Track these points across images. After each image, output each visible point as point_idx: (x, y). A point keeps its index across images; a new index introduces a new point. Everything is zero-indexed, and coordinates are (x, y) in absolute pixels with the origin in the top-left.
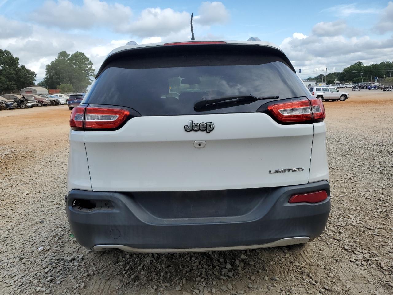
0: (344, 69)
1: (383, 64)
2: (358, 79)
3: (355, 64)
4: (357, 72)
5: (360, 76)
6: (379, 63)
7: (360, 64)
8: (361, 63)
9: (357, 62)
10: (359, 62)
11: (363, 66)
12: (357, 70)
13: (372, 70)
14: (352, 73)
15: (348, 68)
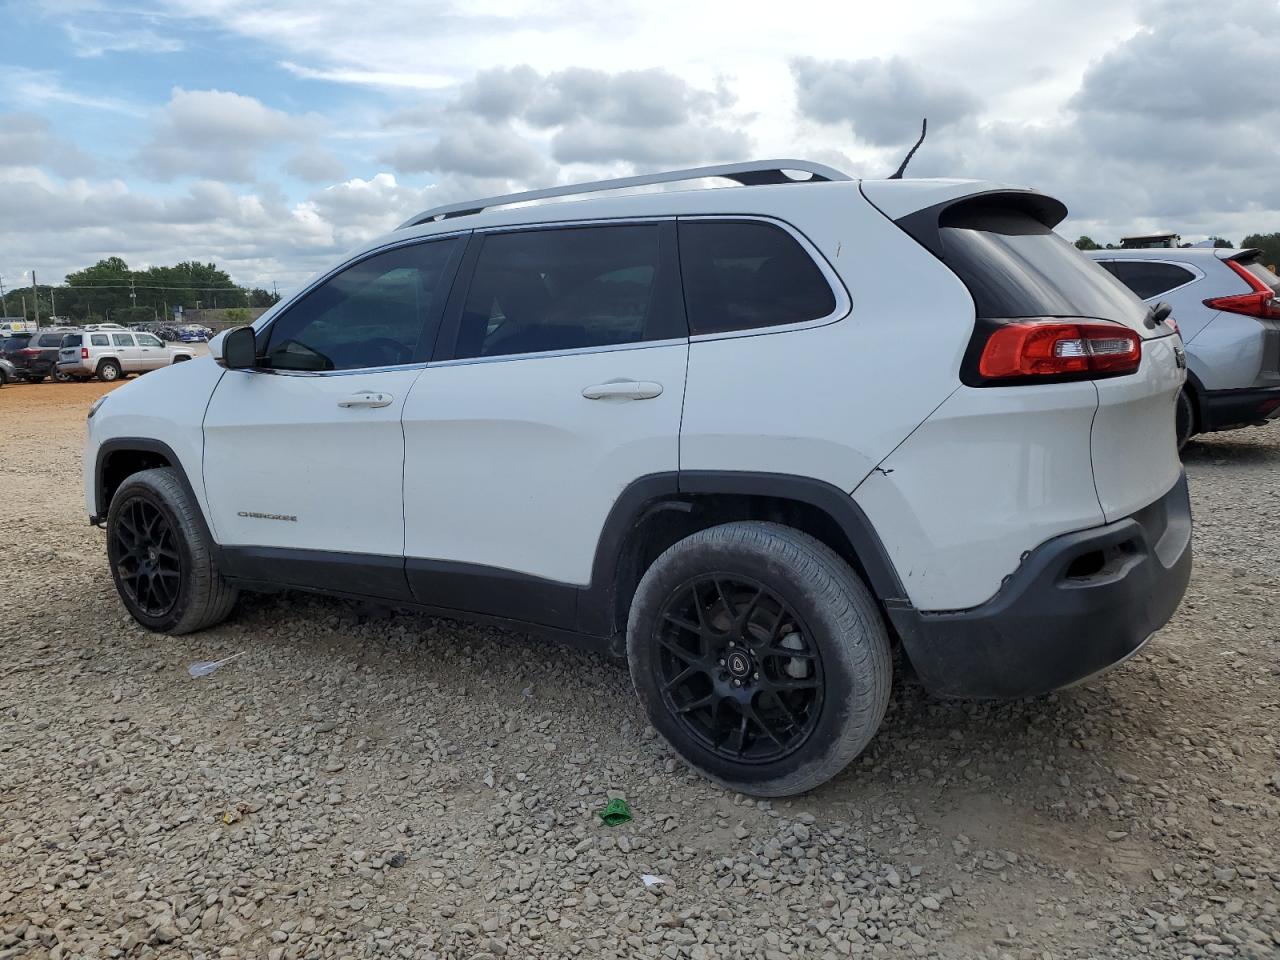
0: (68, 277)
1: (183, 269)
2: (130, 313)
3: (102, 264)
4: (113, 290)
5: (130, 302)
6: (171, 265)
7: (117, 265)
8: (120, 260)
9: (106, 257)
10: (113, 259)
11: (128, 272)
12: (113, 282)
13: (157, 284)
14: (99, 292)
15: (81, 274)
